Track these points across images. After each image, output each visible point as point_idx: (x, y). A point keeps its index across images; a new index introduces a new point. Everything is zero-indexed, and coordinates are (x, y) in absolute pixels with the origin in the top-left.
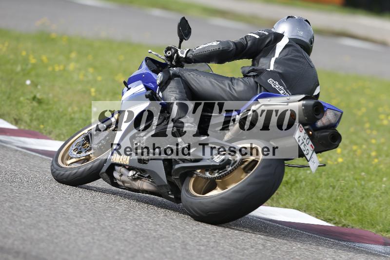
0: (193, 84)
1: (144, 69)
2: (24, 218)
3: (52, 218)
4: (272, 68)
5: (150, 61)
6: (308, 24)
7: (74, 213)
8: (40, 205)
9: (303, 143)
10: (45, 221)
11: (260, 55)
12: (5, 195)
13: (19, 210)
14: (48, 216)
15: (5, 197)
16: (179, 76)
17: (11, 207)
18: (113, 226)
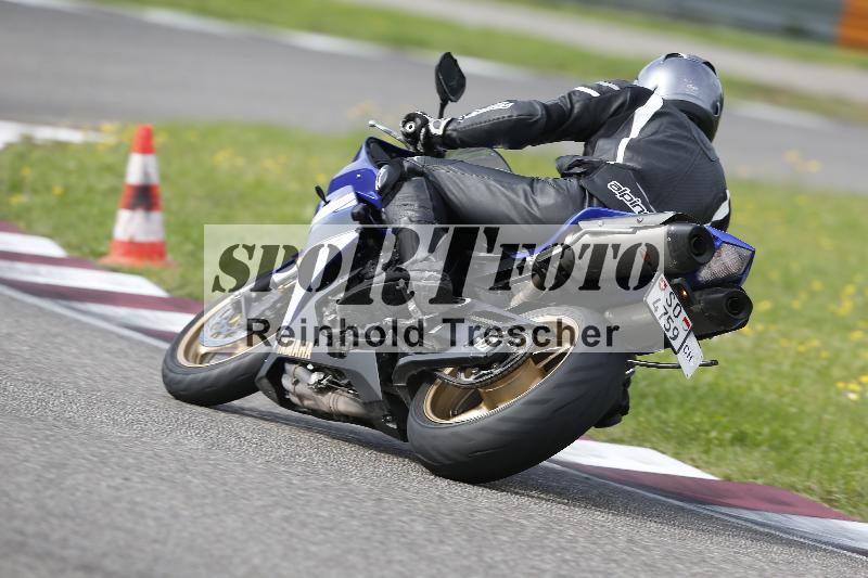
0: (451, 191)
1: (363, 162)
2: (314, 544)
3: (377, 544)
4: (620, 160)
5: (376, 146)
6: (712, 72)
7: (426, 532)
8: (352, 516)
9: (666, 313)
10: (362, 550)
11: (600, 133)
12: (274, 491)
13: (304, 525)
14: (367, 539)
15: (274, 495)
16: (421, 174)
17: (287, 519)
18: (512, 563)
